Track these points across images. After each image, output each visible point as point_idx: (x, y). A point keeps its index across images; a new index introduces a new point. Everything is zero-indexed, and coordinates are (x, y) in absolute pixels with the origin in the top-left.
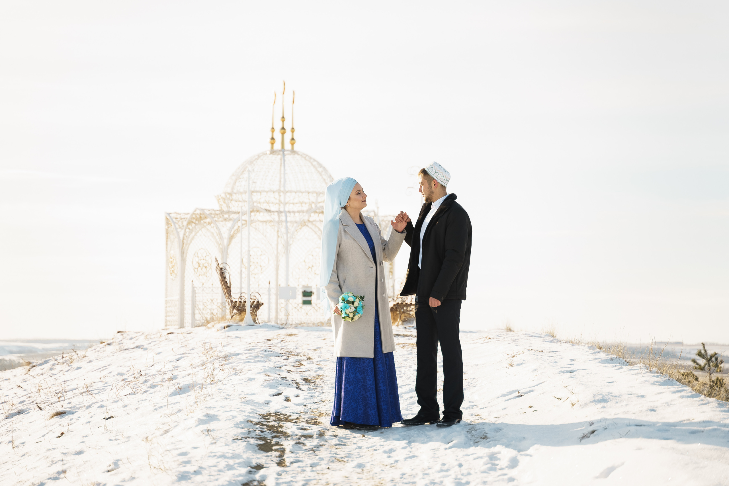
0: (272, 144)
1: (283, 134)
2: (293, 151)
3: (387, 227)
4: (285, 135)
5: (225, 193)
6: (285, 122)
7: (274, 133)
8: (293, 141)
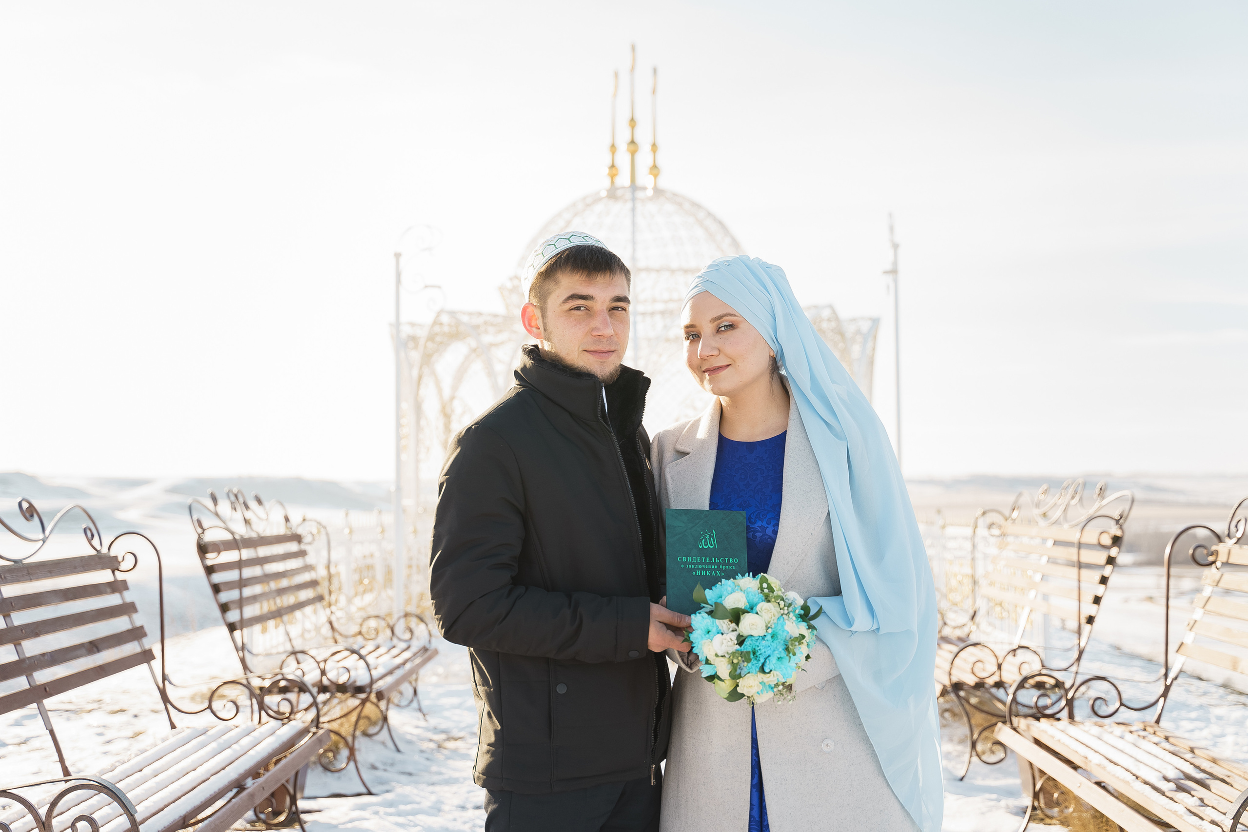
0: (613, 177)
1: (633, 153)
2: (657, 191)
6: (636, 130)
7: (616, 154)
8: (656, 171)
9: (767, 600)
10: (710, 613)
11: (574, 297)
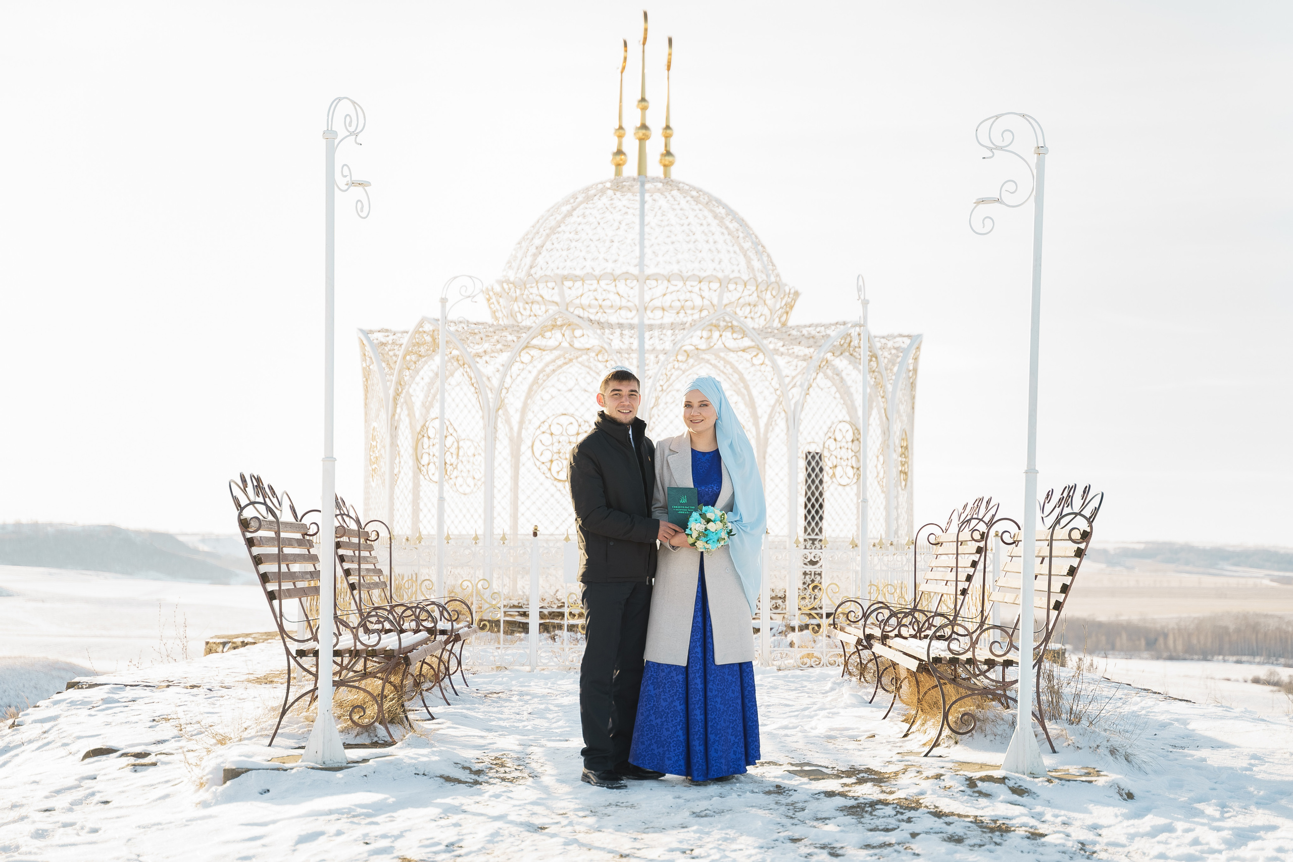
0: (618, 165)
1: (642, 140)
2: (667, 181)
3: (894, 365)
4: (648, 143)
5: (501, 283)
6: (648, 112)
7: (624, 140)
8: (668, 158)
9: (721, 521)
10: (700, 515)
11: (614, 390)
